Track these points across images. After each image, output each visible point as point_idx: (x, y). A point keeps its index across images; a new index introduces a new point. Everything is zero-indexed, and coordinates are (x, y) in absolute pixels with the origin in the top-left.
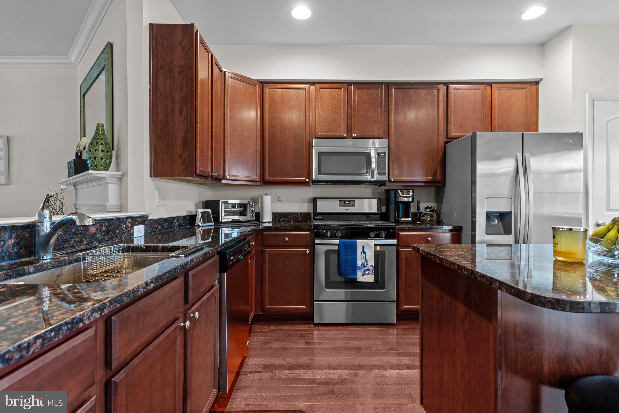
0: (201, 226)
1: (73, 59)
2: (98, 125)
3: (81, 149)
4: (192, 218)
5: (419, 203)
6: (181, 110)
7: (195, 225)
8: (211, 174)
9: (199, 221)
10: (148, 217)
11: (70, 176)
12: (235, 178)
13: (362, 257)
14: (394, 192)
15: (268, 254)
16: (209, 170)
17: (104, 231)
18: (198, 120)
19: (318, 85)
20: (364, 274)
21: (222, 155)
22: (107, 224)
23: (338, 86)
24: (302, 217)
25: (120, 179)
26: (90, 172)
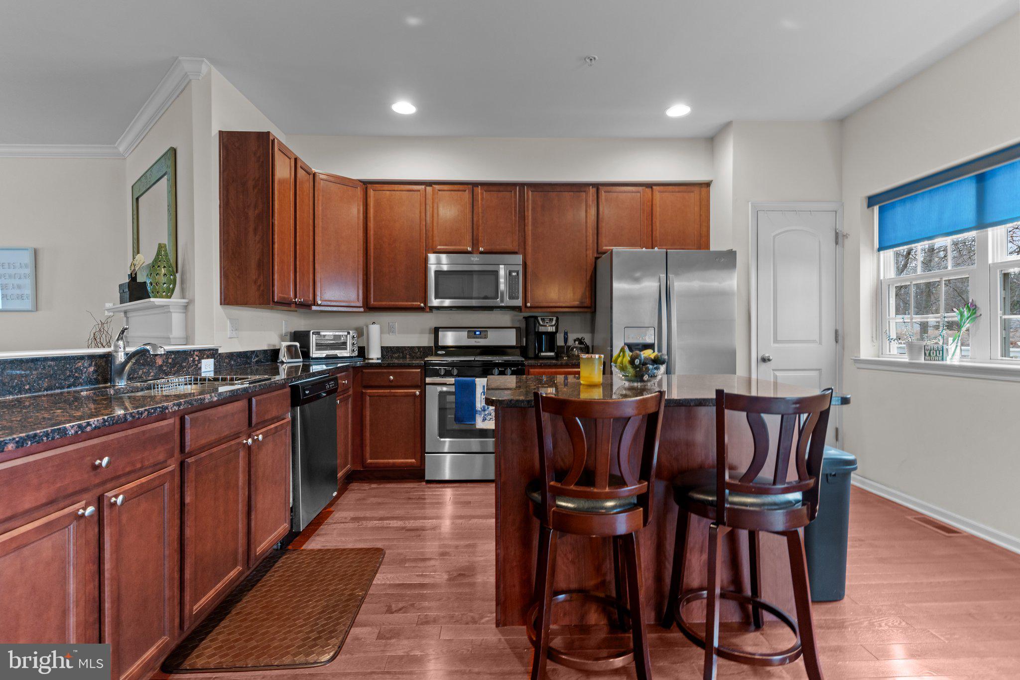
0: (286, 363)
1: (121, 149)
2: (160, 244)
3: (137, 269)
4: (275, 353)
5: (566, 334)
6: (255, 230)
7: (278, 361)
8: (294, 300)
9: (283, 357)
10: (217, 350)
11: (122, 302)
12: (329, 303)
13: (482, 399)
14: (533, 319)
15: (370, 396)
16: (292, 295)
17: (170, 363)
18: (276, 240)
19: (437, 187)
20: (484, 420)
21: (311, 276)
22: (173, 356)
23: (461, 187)
24: (421, 352)
25: (186, 307)
26: (152, 299)
